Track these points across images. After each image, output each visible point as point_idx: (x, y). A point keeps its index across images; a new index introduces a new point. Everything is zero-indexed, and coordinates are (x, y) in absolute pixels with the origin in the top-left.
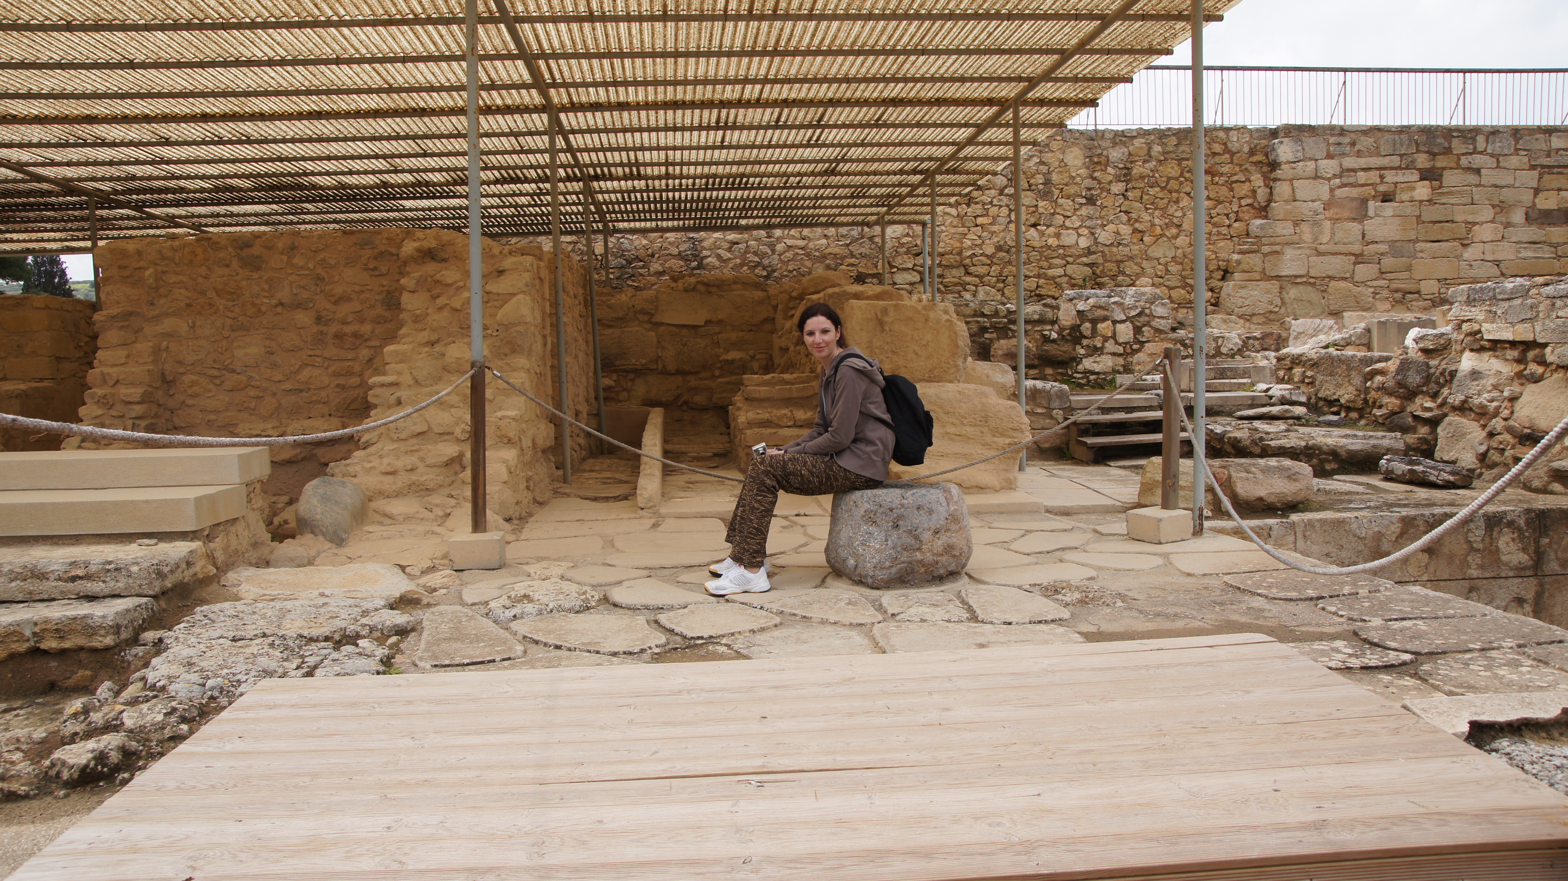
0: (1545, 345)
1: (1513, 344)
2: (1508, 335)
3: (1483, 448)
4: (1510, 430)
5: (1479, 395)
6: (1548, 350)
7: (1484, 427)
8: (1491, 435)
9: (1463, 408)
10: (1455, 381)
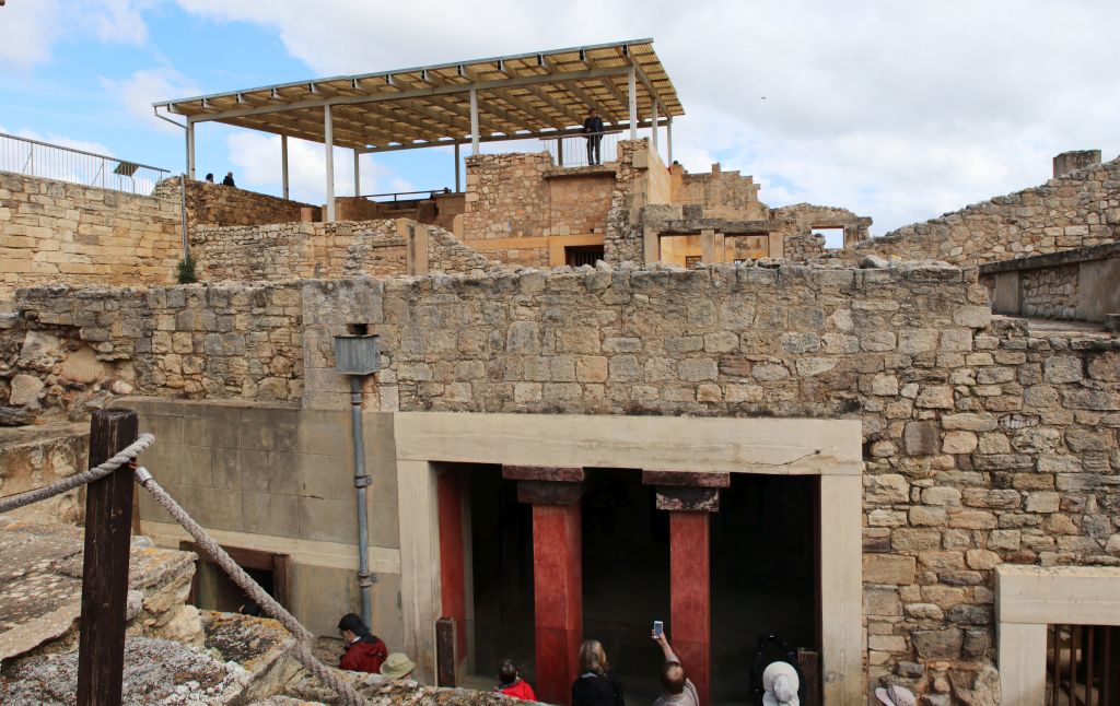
0: (79, 328)
1: (59, 326)
2: (55, 321)
3: (42, 395)
4: (60, 383)
5: (39, 358)
6: (81, 331)
7: (42, 380)
8: (48, 386)
9: (29, 369)
10: (23, 351)
